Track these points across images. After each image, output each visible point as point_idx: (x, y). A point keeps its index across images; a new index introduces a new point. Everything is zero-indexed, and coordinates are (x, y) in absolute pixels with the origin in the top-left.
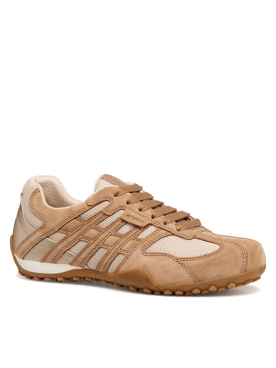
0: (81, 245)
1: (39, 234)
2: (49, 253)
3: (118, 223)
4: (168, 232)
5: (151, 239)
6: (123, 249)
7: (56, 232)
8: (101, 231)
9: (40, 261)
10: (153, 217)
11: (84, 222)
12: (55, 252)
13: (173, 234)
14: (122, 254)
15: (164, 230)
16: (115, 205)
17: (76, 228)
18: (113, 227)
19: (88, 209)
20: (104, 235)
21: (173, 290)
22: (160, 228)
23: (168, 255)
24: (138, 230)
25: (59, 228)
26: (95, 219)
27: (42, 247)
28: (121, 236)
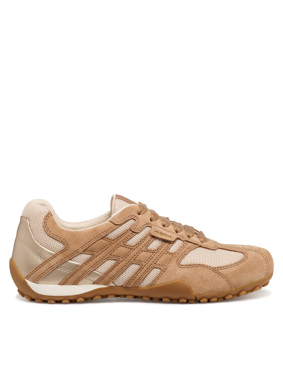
0: (109, 264)
1: (60, 257)
2: (71, 276)
3: (147, 240)
4: (195, 244)
5: (183, 251)
6: (157, 263)
7: (80, 253)
8: (131, 248)
9: (59, 284)
10: (177, 232)
11: (111, 241)
12: (79, 274)
13: (200, 246)
14: (157, 268)
15: (191, 242)
16: (141, 223)
17: (104, 248)
18: (143, 244)
19: (115, 228)
20: (135, 251)
21: (209, 297)
22: (187, 241)
23: (203, 266)
24: (167, 244)
25: (83, 249)
26: (123, 238)
27: (64, 270)
28: (154, 252)
